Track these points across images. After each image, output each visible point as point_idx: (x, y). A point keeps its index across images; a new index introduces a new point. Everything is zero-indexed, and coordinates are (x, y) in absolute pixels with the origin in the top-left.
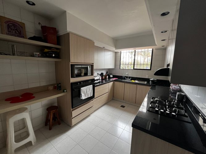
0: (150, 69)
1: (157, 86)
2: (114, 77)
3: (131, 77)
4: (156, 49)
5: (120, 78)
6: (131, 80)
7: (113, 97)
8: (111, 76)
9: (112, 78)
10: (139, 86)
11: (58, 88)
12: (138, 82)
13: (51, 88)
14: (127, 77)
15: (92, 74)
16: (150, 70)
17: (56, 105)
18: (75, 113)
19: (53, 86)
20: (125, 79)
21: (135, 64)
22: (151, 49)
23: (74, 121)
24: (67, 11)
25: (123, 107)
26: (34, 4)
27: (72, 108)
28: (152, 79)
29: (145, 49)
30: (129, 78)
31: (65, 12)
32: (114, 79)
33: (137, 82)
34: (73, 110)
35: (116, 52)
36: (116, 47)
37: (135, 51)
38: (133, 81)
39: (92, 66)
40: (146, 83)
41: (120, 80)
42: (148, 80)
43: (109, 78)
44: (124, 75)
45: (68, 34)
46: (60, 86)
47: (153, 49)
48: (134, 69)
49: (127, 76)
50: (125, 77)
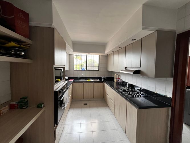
0: (98, 69)
2: (70, 78)
3: (85, 77)
4: (101, 56)
7: (73, 99)
8: (67, 78)
13: (5, 110)
14: (82, 78)
15: (64, 78)
16: (99, 70)
19: (8, 106)
20: (80, 79)
21: (87, 66)
22: (98, 55)
25: (86, 104)
29: (94, 54)
30: (84, 78)
33: (91, 80)
35: (69, 55)
37: (87, 55)
38: (88, 80)
39: (64, 69)
40: (98, 80)
44: (79, 76)
46: (27, 101)
47: (99, 55)
48: (87, 70)
50: (80, 77)
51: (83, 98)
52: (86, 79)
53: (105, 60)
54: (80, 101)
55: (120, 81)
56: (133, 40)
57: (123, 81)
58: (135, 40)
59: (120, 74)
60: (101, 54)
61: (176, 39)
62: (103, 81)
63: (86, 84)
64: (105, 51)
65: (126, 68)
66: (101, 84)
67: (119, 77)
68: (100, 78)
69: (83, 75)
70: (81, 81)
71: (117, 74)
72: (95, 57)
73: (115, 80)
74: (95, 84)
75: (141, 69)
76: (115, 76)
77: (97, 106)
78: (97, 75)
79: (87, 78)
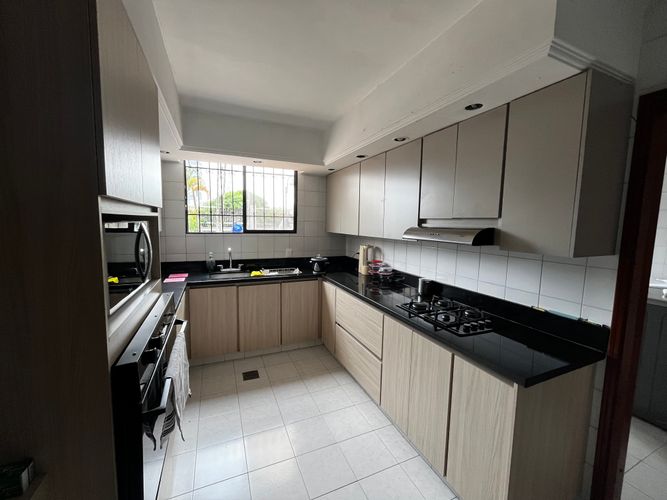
0: (292, 229)
3: (241, 261)
4: (306, 174)
12: (276, 273)
14: (226, 264)
16: (295, 231)
20: (217, 270)
21: (248, 213)
22: (292, 173)
30: (235, 263)
33: (266, 273)
37: (244, 167)
38: (254, 273)
40: (297, 271)
44: (211, 256)
47: (296, 172)
48: (246, 232)
50: (218, 262)
51: (239, 350)
52: (243, 270)
53: (319, 191)
54: (225, 361)
55: (386, 271)
56: (469, 108)
57: (394, 271)
58: (479, 106)
59: (380, 246)
60: (303, 168)
61: (635, 115)
62: (316, 276)
63: (247, 291)
64: (322, 158)
65: (421, 221)
66: (311, 285)
67: (378, 255)
68: (303, 263)
69: (231, 251)
70: (220, 277)
71: (370, 247)
72: (279, 179)
73: (362, 269)
74: (287, 286)
75: (499, 225)
76: (361, 253)
77: (301, 376)
78: (288, 250)
79: (249, 265)
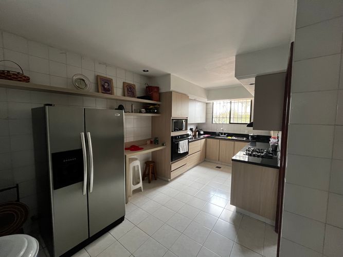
1: (257, 143)
2: (205, 133)
3: (227, 134)
5: (213, 135)
6: (227, 136)
7: (206, 157)
8: (202, 132)
9: (202, 135)
10: (236, 143)
11: (155, 142)
12: (236, 138)
13: (149, 142)
14: (222, 134)
15: (186, 129)
17: (151, 160)
18: (174, 166)
20: (219, 135)
21: (231, 117)
22: (250, 101)
23: (173, 175)
24: (172, 74)
25: (219, 167)
26: (148, 71)
27: (172, 160)
28: (252, 135)
30: (225, 134)
31: (170, 74)
32: (206, 136)
33: (234, 138)
34: (172, 164)
35: (207, 103)
36: (209, 98)
37: (231, 101)
38: (230, 137)
39: (186, 120)
40: (245, 139)
41: (213, 136)
42: (247, 136)
43: (200, 134)
44: (218, 131)
45: (171, 92)
46: (158, 140)
47: (252, 100)
48: (230, 123)
49: (221, 132)
50: (220, 133)
51: (219, 160)
54: (215, 163)
70: (220, 137)
72: (244, 104)
78: (246, 131)
